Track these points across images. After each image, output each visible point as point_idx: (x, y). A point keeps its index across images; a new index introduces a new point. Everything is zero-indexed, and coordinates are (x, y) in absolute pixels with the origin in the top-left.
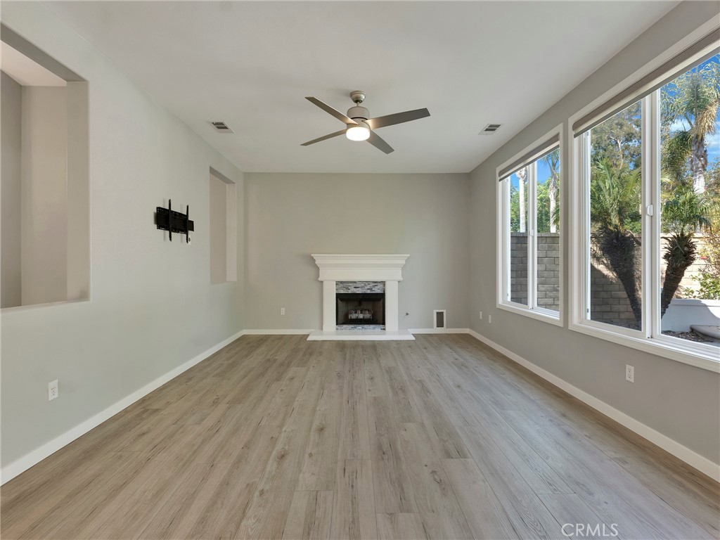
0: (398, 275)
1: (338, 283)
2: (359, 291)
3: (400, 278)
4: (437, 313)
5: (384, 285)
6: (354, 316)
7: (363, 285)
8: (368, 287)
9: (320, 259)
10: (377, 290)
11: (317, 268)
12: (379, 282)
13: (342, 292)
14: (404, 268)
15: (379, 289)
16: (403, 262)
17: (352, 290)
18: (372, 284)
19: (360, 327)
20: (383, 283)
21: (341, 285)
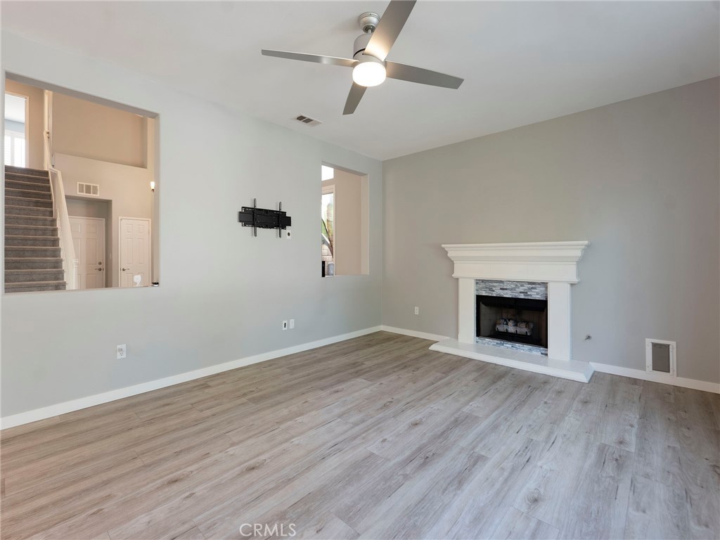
0: (571, 274)
1: (478, 282)
2: (508, 294)
3: (575, 280)
4: (654, 345)
5: (547, 288)
6: (501, 328)
7: (513, 286)
8: (521, 289)
9: (453, 251)
10: (535, 295)
11: (452, 263)
12: (539, 284)
13: (484, 293)
14: (581, 262)
15: (538, 294)
16: (578, 253)
17: (497, 292)
18: (527, 286)
19: (508, 345)
20: (545, 284)
21: (482, 285)
